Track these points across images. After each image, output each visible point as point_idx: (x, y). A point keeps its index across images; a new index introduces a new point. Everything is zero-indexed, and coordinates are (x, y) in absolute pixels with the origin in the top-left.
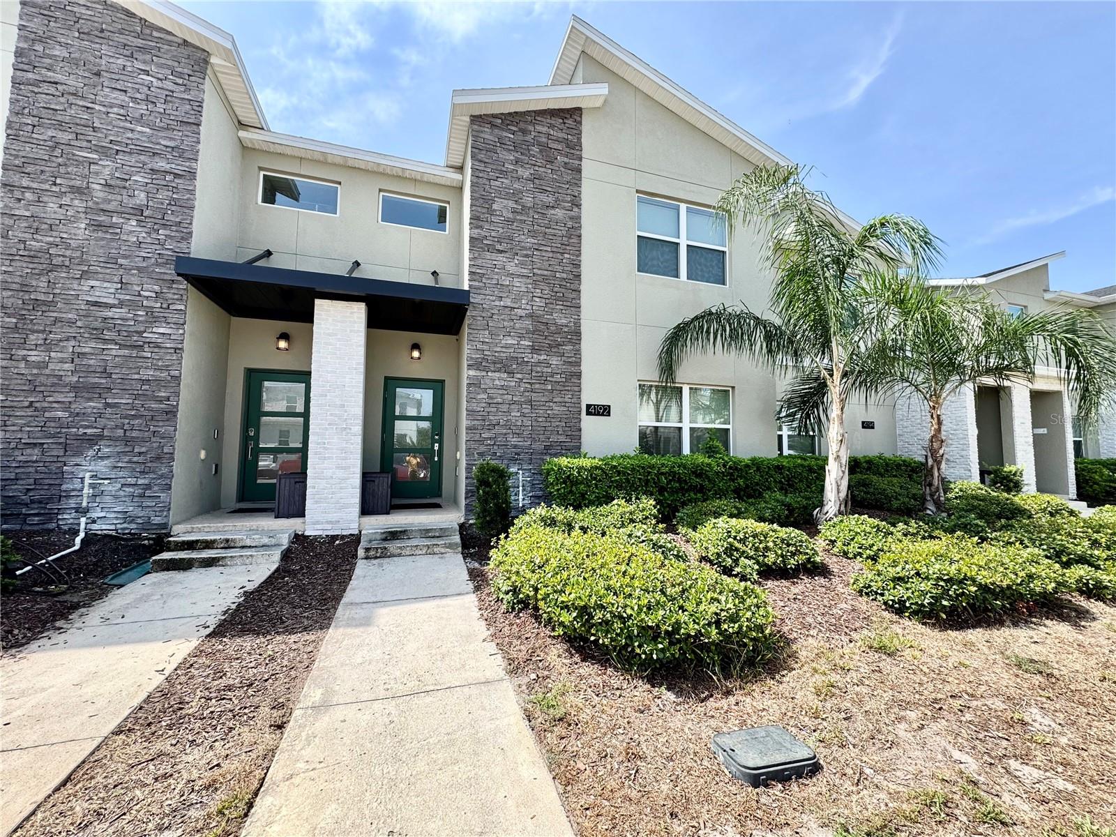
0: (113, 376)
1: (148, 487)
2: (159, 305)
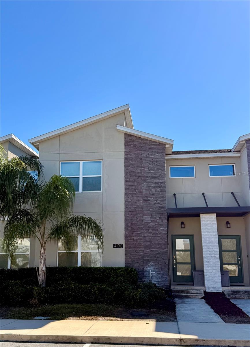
0: (152, 242)
1: (163, 274)
2: (160, 221)
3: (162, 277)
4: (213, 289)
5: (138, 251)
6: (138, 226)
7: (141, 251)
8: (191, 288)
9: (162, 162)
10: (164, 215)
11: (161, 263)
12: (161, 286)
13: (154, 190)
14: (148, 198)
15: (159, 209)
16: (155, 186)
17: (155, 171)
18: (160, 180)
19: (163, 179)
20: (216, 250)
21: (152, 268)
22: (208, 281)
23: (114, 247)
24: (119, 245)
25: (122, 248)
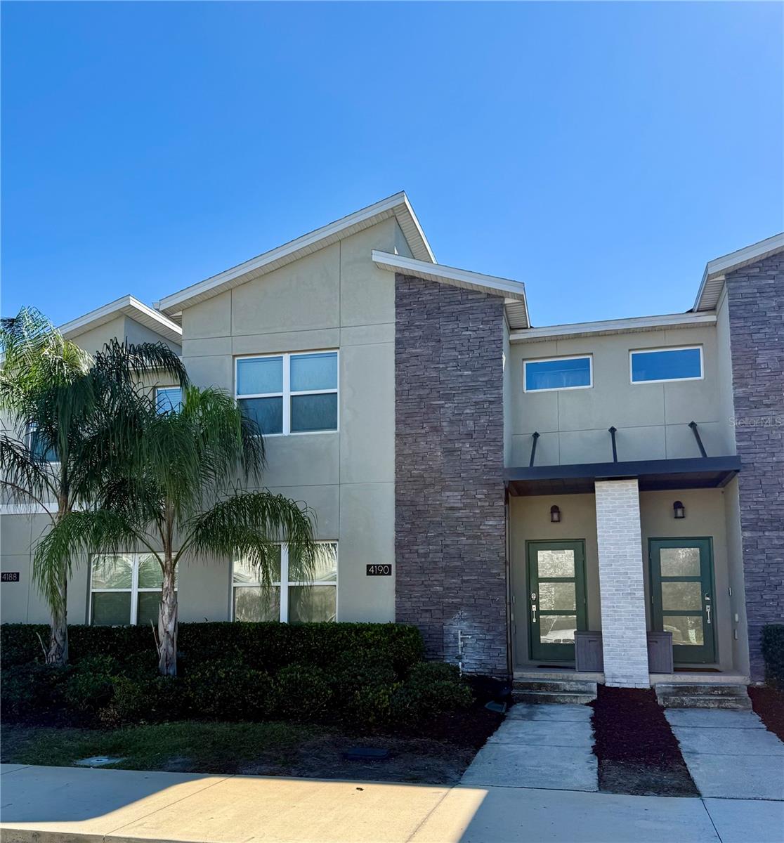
0: (466, 560)
1: (492, 641)
2: (487, 504)
3: (489, 648)
4: (624, 680)
5: (430, 582)
6: (429, 519)
7: (435, 583)
8: (565, 677)
9: (494, 346)
10: (496, 488)
11: (487, 613)
12: (487, 671)
13: (472, 423)
14: (456, 444)
15: (484, 474)
16: (472, 412)
17: (475, 373)
18: (488, 396)
19: (496, 391)
20: (635, 576)
21: (464, 625)
22: (612, 658)
23: (369, 574)
24: (380, 568)
25: (390, 574)
